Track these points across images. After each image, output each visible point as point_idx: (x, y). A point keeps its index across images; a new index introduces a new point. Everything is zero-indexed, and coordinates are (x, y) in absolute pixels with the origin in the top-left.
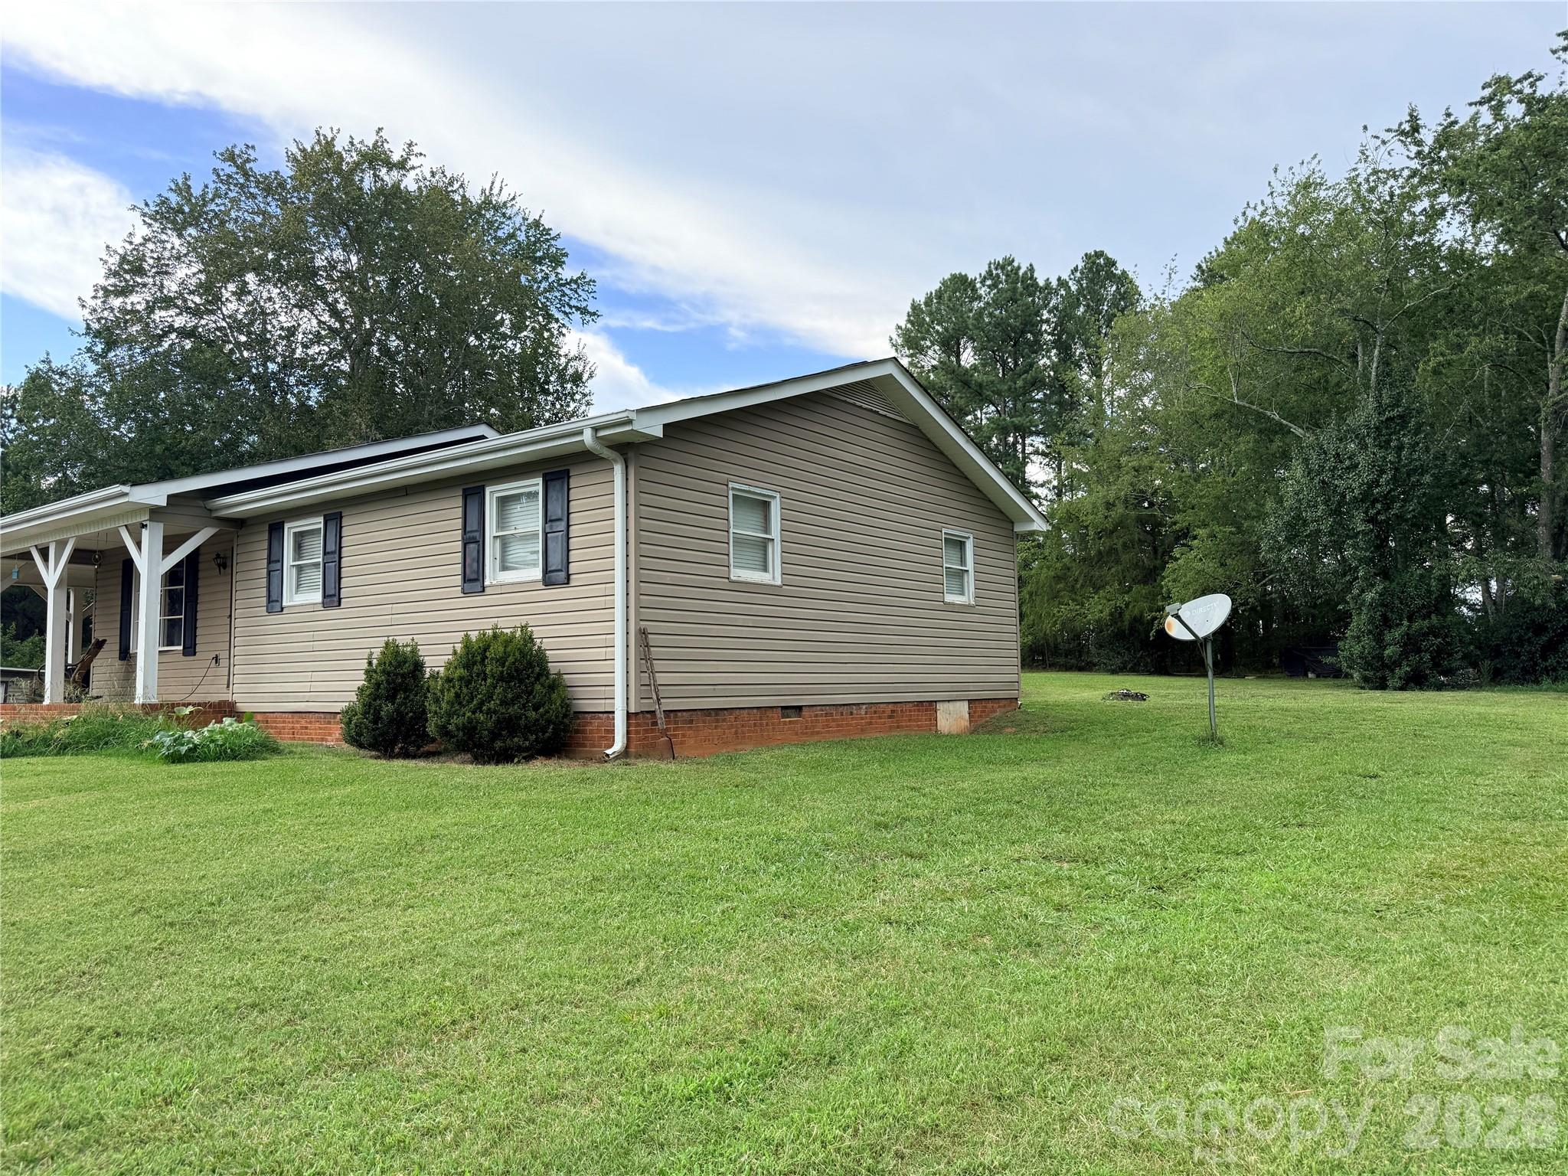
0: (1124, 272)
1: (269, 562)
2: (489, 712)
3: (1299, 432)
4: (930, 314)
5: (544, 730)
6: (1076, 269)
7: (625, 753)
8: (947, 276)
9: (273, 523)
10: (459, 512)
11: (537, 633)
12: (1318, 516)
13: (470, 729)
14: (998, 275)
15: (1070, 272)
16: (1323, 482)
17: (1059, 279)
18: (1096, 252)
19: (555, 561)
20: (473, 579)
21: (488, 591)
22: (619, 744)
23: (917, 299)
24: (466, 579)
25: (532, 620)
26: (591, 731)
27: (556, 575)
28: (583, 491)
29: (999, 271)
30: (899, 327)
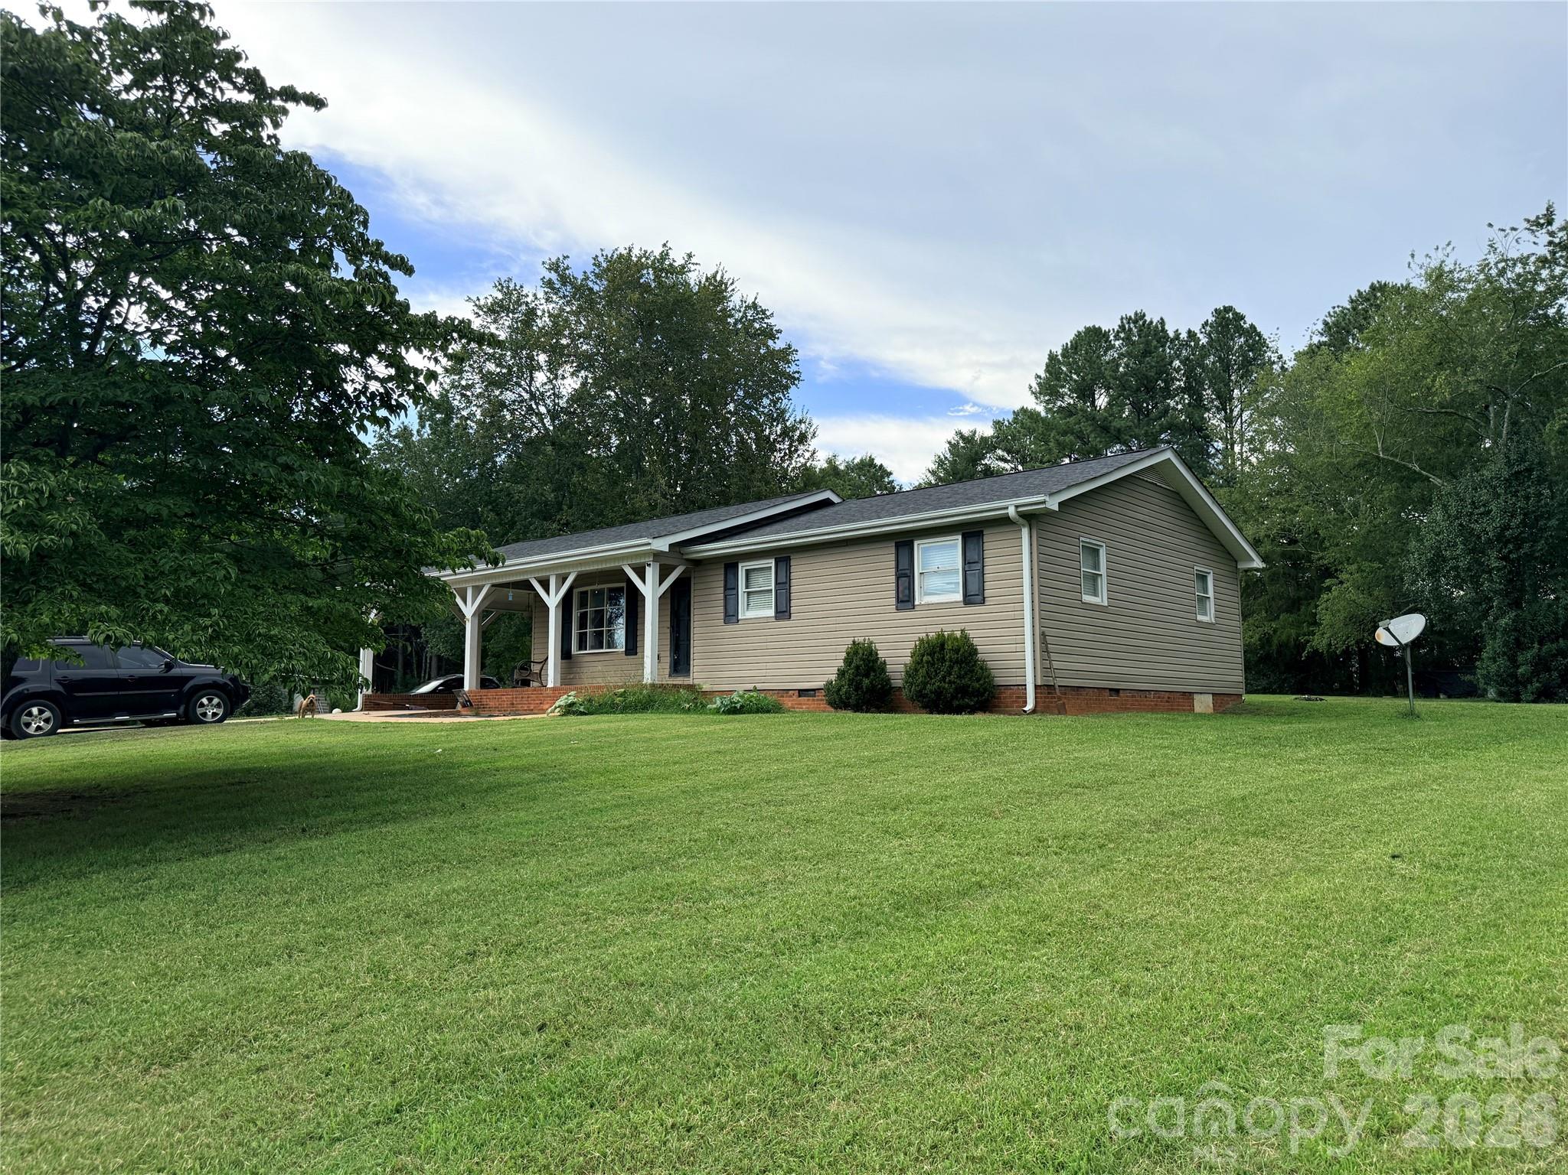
0: (1252, 326)
1: (725, 590)
2: (950, 682)
3: (1437, 481)
4: (1068, 364)
5: (982, 695)
6: (1206, 323)
7: (1034, 711)
8: (1082, 329)
9: (730, 564)
10: (893, 557)
11: (972, 634)
12: (1459, 555)
13: (939, 693)
14: (1130, 329)
15: (1200, 326)
16: (1461, 525)
17: (1189, 332)
18: (1225, 307)
19: (973, 588)
20: (905, 599)
21: (917, 608)
22: (1030, 706)
23: (1054, 350)
24: (899, 601)
25: (967, 626)
26: (1005, 698)
27: (973, 596)
28: (994, 546)
29: (1132, 325)
30: (1038, 377)
